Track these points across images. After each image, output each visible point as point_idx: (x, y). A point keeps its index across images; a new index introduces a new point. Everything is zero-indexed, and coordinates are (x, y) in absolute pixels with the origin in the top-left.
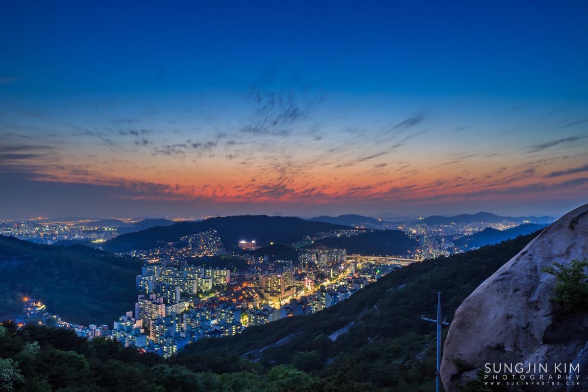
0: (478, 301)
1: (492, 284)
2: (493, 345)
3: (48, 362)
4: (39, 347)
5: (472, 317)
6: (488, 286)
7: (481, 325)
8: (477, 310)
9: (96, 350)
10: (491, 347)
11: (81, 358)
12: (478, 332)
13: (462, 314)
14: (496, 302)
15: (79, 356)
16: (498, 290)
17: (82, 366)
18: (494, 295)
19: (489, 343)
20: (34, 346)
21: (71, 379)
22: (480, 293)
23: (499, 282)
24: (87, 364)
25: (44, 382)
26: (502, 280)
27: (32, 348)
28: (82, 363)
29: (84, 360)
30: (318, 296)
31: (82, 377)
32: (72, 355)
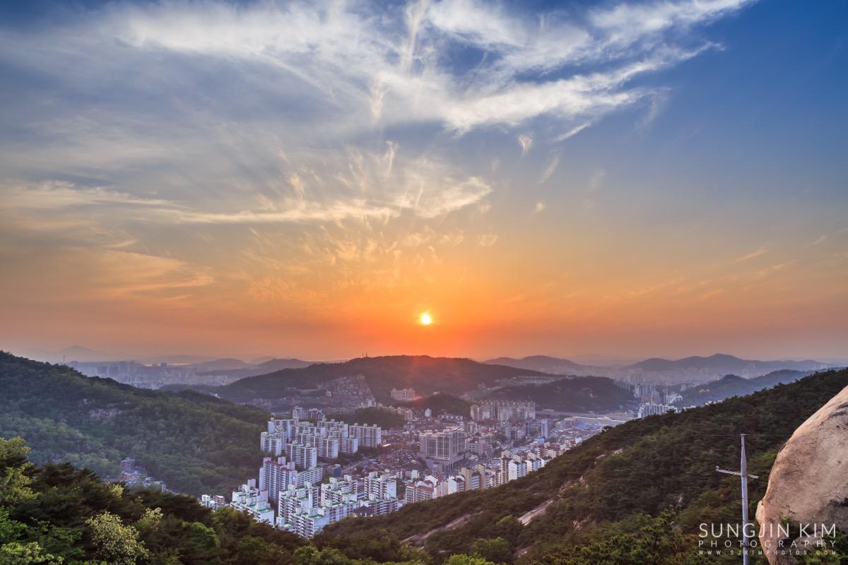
0: (810, 441)
1: (828, 419)
2: (838, 500)
3: (174, 534)
4: (162, 515)
5: (803, 463)
6: (822, 423)
7: (817, 474)
8: (809, 454)
9: (222, 524)
10: (836, 502)
11: (211, 533)
12: (814, 484)
13: (787, 459)
14: (837, 443)
15: (208, 530)
16: (838, 426)
17: (211, 543)
18: (834, 433)
19: (832, 498)
20: (156, 514)
21: (202, 558)
22: (812, 432)
23: (839, 417)
24: (217, 541)
26: (841, 414)
27: (153, 515)
28: (213, 538)
29: (214, 536)
30: (499, 464)
31: (214, 557)
32: (200, 529)
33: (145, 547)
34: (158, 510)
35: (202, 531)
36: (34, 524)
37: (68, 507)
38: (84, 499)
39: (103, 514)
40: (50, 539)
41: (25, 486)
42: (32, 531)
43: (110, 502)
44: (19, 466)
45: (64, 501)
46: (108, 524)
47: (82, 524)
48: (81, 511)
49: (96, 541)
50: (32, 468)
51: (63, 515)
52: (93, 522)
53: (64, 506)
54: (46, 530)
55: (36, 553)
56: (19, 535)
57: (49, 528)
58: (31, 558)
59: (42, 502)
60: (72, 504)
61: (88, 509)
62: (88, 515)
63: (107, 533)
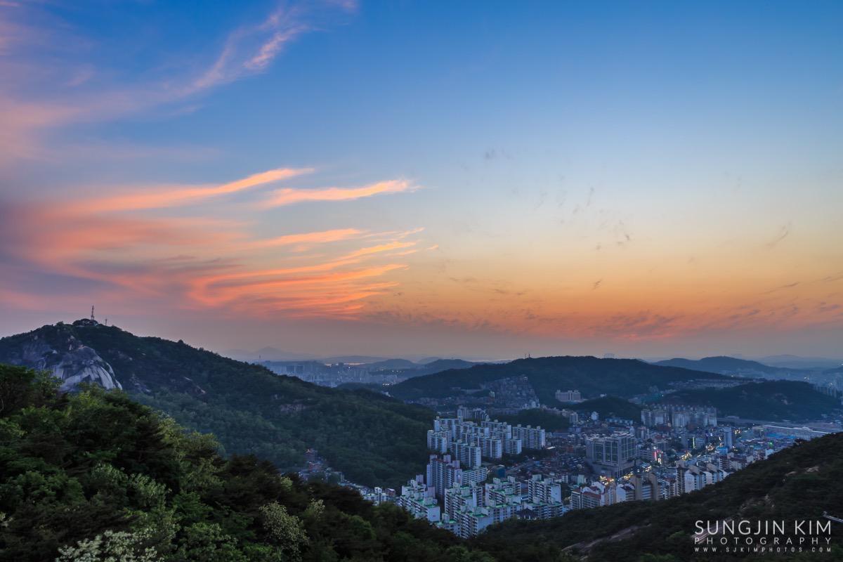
3: (334, 525)
4: (324, 506)
9: (382, 518)
11: (367, 526)
15: (365, 523)
17: (367, 536)
20: (319, 505)
21: (356, 549)
24: (373, 533)
25: (330, 548)
27: (317, 505)
28: (369, 531)
29: (370, 529)
30: (674, 474)
31: (368, 549)
32: (358, 521)
33: (307, 535)
34: (321, 502)
35: (361, 523)
36: (219, 508)
37: (245, 495)
38: (257, 489)
39: (273, 502)
40: (230, 521)
41: (214, 474)
42: (217, 513)
43: (280, 492)
44: (209, 457)
45: (242, 489)
46: (276, 511)
47: (255, 510)
48: (255, 499)
49: (266, 526)
50: (219, 459)
51: (241, 502)
52: (264, 509)
53: (242, 494)
54: (227, 514)
55: (218, 533)
56: (207, 516)
57: (230, 512)
58: (213, 537)
59: (225, 489)
60: (248, 492)
61: (261, 498)
62: (261, 503)
63: (275, 520)
